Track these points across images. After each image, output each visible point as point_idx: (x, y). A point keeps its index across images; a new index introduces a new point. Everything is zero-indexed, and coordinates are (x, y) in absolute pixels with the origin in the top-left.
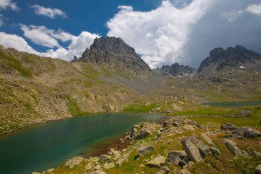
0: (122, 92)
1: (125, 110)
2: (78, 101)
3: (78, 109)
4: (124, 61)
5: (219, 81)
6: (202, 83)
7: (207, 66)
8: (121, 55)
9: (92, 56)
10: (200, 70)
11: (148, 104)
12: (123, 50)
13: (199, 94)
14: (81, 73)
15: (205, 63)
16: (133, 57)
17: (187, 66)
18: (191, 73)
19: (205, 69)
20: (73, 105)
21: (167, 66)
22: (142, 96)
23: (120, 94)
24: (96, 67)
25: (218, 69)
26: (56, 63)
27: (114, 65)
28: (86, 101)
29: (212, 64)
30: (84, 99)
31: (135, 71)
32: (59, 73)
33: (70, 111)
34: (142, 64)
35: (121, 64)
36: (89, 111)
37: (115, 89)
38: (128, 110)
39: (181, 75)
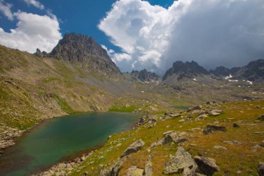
0: (101, 93)
1: (110, 110)
2: (67, 101)
3: (69, 108)
4: (97, 62)
5: (179, 89)
6: (166, 89)
7: (171, 75)
8: (94, 56)
9: (65, 53)
10: (164, 78)
11: (127, 105)
12: (95, 51)
13: (164, 99)
14: (54, 71)
15: (169, 72)
16: (106, 59)
17: (154, 74)
18: (157, 80)
19: (169, 78)
20: (63, 104)
21: (137, 71)
22: (120, 98)
23: (99, 96)
24: (69, 66)
25: (178, 79)
26: (26, 58)
27: (87, 66)
28: (74, 101)
29: (174, 74)
30: (72, 99)
31: (108, 74)
32: (32, 69)
33: (64, 109)
34: (113, 67)
35: (95, 66)
36: (80, 110)
37: (93, 90)
38: (112, 110)
39: (149, 80)
